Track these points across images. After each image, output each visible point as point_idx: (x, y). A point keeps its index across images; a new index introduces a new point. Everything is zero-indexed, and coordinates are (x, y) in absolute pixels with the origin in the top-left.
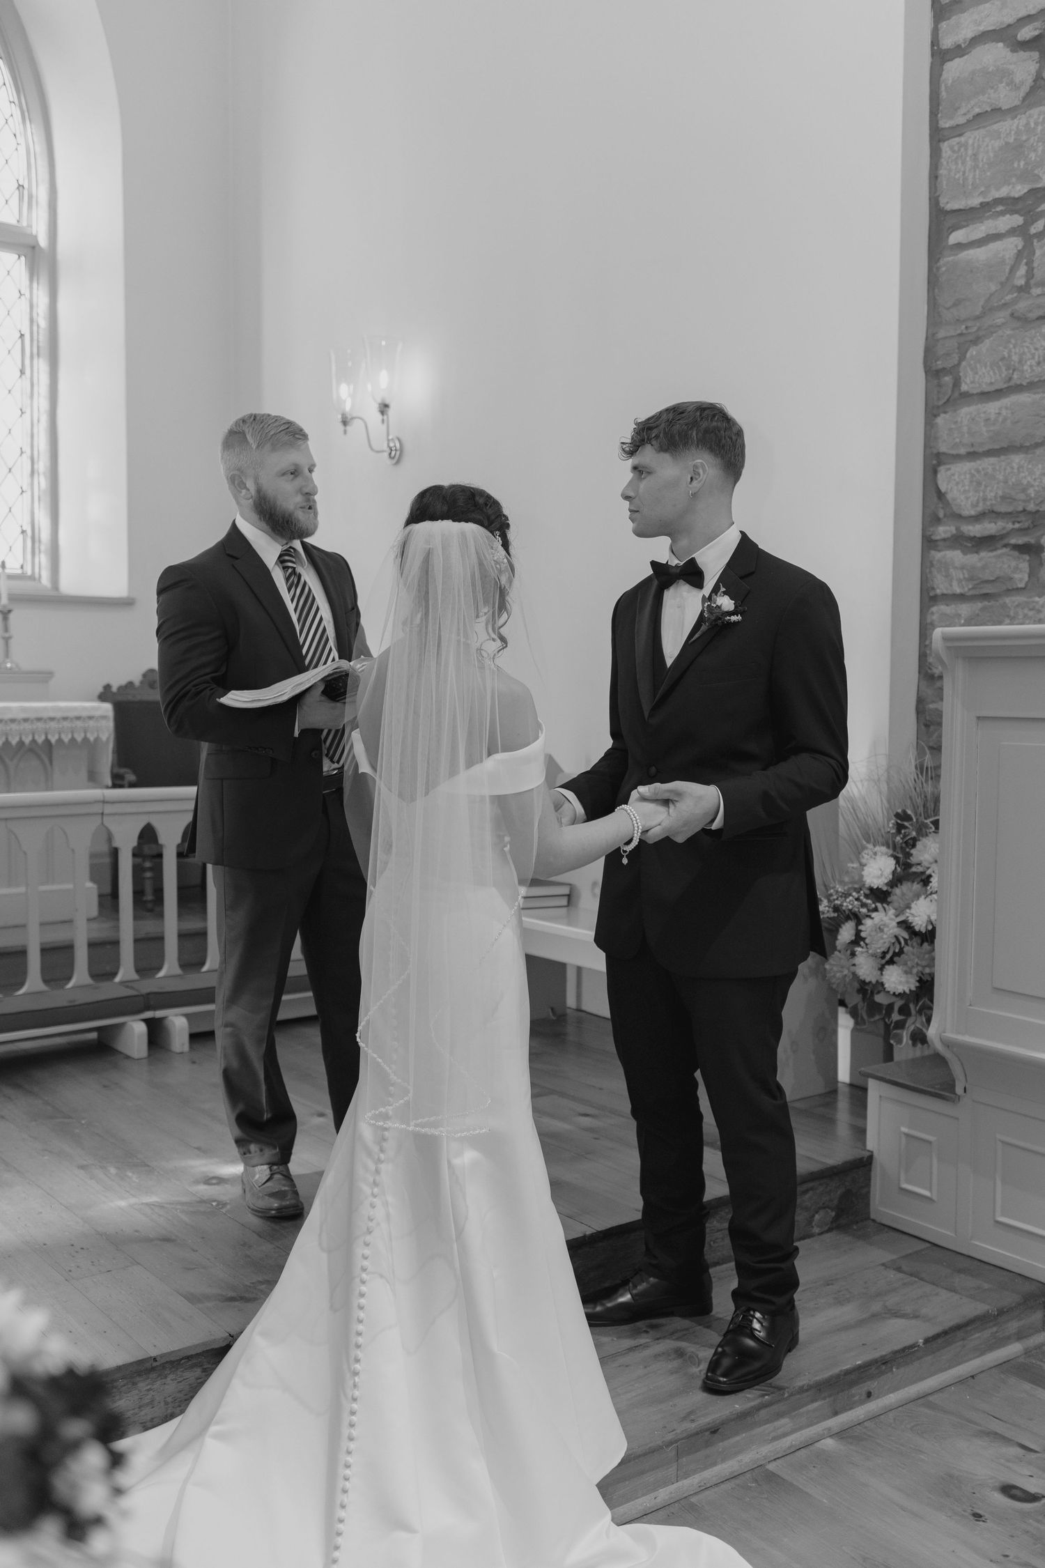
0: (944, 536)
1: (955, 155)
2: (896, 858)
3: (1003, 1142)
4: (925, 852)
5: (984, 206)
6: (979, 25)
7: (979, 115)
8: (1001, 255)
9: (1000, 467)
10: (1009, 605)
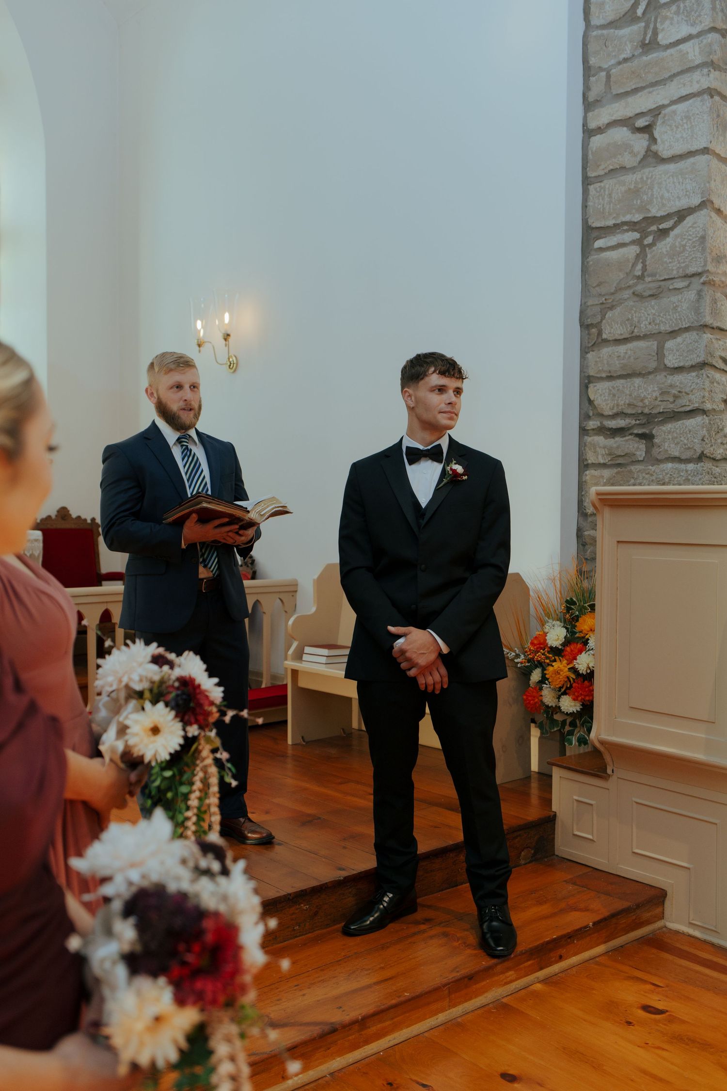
0: (592, 427)
1: (598, 194)
2: (566, 628)
3: (637, 803)
4: (585, 624)
5: (615, 225)
6: (612, 116)
7: (612, 170)
8: (626, 256)
9: (627, 386)
10: (634, 471)
